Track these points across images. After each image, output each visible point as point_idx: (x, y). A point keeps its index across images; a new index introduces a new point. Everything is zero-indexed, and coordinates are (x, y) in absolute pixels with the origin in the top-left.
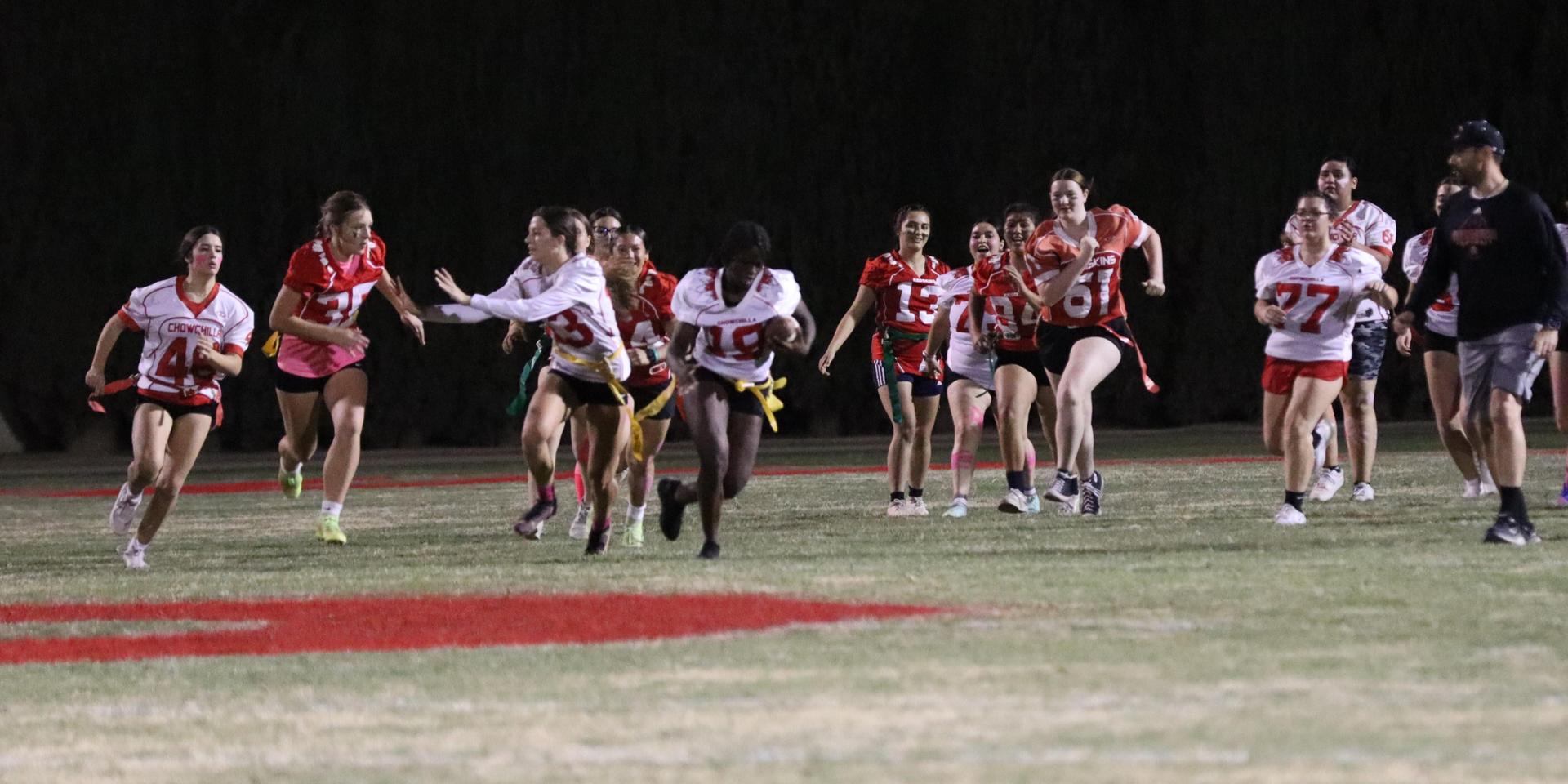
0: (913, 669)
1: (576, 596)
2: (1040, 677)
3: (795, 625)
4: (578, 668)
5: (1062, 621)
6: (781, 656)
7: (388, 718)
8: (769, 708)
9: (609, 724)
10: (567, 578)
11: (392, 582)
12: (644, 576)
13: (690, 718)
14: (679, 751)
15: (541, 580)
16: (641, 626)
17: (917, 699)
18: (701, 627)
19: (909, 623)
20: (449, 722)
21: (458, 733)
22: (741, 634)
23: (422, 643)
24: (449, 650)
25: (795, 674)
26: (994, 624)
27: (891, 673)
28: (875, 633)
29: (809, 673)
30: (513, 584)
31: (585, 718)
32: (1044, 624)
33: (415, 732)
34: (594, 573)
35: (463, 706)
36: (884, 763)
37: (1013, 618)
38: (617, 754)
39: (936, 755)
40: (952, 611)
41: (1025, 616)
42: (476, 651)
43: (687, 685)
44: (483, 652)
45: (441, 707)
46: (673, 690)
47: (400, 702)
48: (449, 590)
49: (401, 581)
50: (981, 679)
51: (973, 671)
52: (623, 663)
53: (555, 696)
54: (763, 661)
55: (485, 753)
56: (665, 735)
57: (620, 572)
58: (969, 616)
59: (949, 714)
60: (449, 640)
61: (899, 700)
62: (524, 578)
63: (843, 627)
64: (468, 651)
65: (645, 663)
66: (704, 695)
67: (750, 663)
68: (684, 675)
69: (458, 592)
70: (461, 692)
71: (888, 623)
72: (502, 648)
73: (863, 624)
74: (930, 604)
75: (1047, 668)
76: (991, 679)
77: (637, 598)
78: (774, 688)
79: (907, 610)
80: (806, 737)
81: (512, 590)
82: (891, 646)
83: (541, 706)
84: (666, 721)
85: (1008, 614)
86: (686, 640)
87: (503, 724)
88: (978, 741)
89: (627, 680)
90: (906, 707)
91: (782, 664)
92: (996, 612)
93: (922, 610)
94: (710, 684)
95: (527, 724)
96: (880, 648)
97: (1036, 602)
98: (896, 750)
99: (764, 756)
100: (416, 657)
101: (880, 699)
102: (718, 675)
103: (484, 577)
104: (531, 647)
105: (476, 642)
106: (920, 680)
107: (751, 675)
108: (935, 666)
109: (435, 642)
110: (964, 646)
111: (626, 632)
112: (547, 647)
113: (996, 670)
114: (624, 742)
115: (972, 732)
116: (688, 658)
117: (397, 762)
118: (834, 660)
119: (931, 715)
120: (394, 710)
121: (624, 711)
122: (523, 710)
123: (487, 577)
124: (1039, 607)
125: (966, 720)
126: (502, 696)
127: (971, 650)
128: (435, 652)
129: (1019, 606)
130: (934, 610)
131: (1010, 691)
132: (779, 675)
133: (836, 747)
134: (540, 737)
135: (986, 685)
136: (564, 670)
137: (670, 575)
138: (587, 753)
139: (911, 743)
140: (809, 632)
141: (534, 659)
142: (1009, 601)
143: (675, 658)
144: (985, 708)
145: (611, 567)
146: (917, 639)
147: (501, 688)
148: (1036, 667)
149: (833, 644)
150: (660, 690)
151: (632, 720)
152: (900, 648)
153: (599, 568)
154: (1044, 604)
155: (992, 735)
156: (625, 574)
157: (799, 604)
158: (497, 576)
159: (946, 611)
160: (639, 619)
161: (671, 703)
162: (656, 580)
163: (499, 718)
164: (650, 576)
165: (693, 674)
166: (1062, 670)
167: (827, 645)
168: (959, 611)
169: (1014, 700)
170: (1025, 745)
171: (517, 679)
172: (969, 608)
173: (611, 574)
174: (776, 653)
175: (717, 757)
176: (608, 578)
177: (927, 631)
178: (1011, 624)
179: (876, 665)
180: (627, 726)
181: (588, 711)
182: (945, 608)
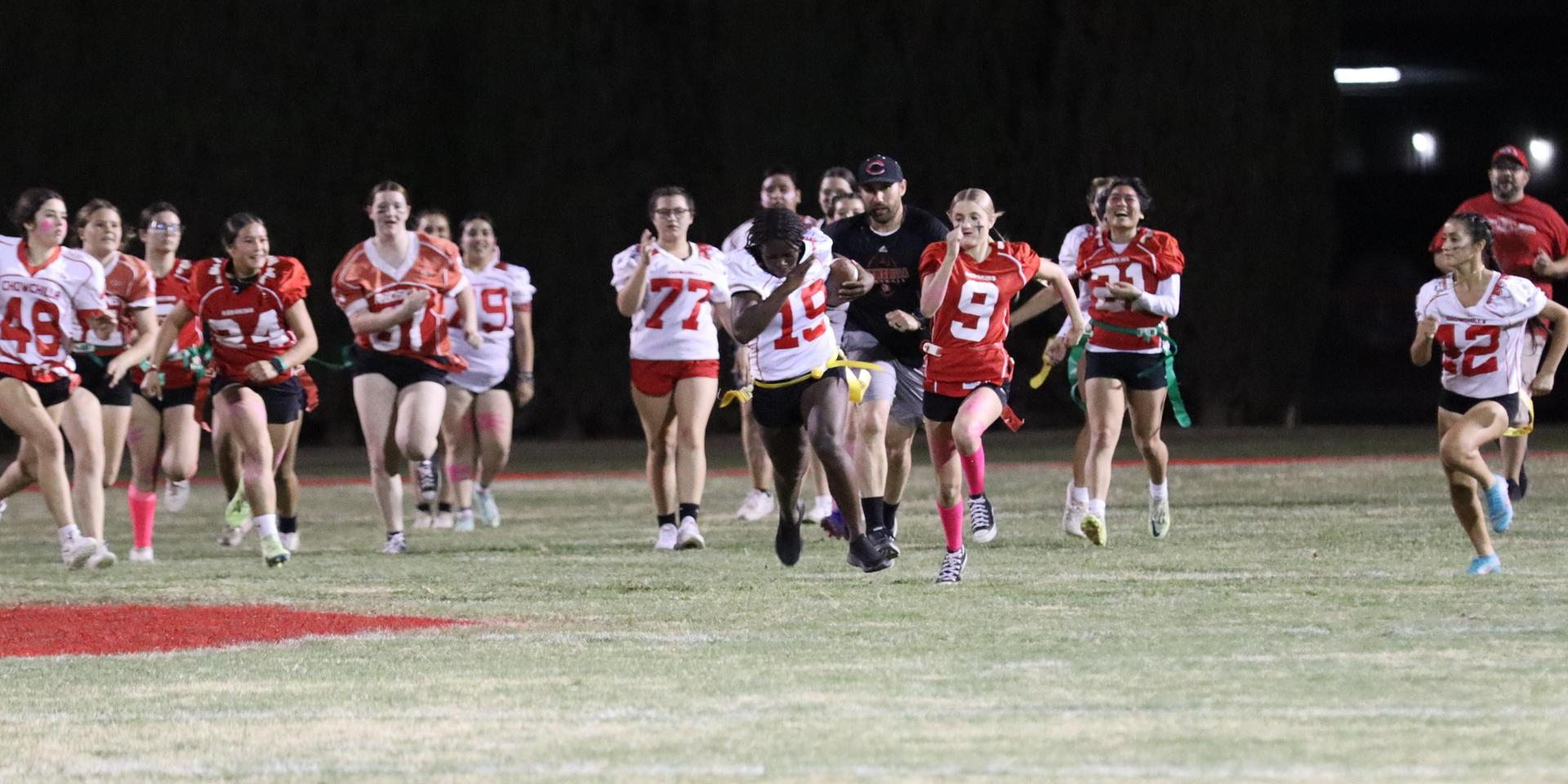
0: (428, 682)
1: (89, 606)
2: (558, 691)
3: (310, 637)
4: (92, 682)
5: (579, 633)
6: (296, 667)
8: (284, 720)
9: (123, 736)
10: (79, 589)
12: (158, 587)
13: (204, 731)
14: (194, 763)
15: (54, 591)
16: (155, 637)
17: (433, 712)
18: (214, 639)
19: (424, 635)
22: (255, 645)
25: (309, 686)
26: (511, 637)
27: (409, 686)
28: (392, 644)
29: (326, 684)
30: (24, 595)
31: (96, 727)
32: (558, 637)
36: (398, 774)
37: (529, 631)
38: (130, 765)
39: (452, 768)
40: (468, 623)
41: (541, 629)
43: (199, 696)
46: (184, 701)
51: (490, 683)
52: (137, 675)
53: (66, 708)
54: (278, 673)
56: (179, 747)
57: (131, 583)
58: (485, 628)
59: (466, 727)
61: (417, 712)
62: (36, 589)
63: (359, 639)
65: (159, 674)
66: (218, 707)
67: (265, 675)
68: (197, 687)
71: (404, 635)
72: (10, 659)
73: (378, 636)
74: (445, 617)
75: (564, 680)
76: (507, 692)
77: (151, 610)
78: (290, 700)
79: (424, 622)
80: (321, 749)
81: (23, 600)
82: (407, 658)
83: (53, 718)
84: (179, 736)
85: (525, 626)
86: (200, 652)
87: (16, 735)
88: (493, 753)
89: (140, 692)
90: (421, 720)
91: (298, 676)
92: (513, 625)
93: (438, 622)
94: (224, 694)
95: (38, 736)
96: (396, 660)
97: (552, 614)
98: (411, 763)
99: (279, 768)
101: (396, 712)
102: (232, 686)
104: (43, 658)
106: (434, 691)
107: (267, 687)
108: (450, 678)
110: (480, 657)
111: (138, 644)
112: (59, 658)
113: (513, 683)
114: (137, 755)
115: (488, 745)
116: (201, 669)
118: (350, 672)
119: (445, 726)
121: (139, 722)
122: (36, 722)
124: (555, 619)
125: (481, 733)
126: (14, 707)
127: (490, 663)
129: (536, 619)
130: (450, 622)
131: (527, 703)
132: (294, 687)
133: (352, 758)
134: (52, 749)
135: (502, 697)
136: (77, 681)
137: (183, 586)
138: (101, 765)
139: (427, 755)
140: (324, 643)
141: (46, 670)
142: (525, 613)
143: (188, 669)
144: (502, 720)
145: (124, 579)
146: (433, 652)
147: (13, 699)
148: (552, 679)
149: (348, 657)
150: (174, 701)
151: (146, 731)
152: (416, 660)
153: (112, 578)
154: (561, 616)
155: (507, 747)
156: (139, 584)
157: (314, 615)
158: (9, 587)
159: (462, 624)
160: (152, 630)
161: (185, 715)
162: (169, 590)
163: (11, 729)
164: (164, 587)
165: (207, 685)
166: (578, 683)
167: (342, 657)
168: (474, 623)
169: (531, 713)
170: (540, 758)
171: (30, 691)
172: (485, 619)
173: (124, 585)
174: (291, 664)
175: (232, 769)
176: (121, 588)
177: (442, 643)
178: (528, 636)
179: (392, 676)
180: (140, 737)
181: (100, 722)
182: (461, 620)
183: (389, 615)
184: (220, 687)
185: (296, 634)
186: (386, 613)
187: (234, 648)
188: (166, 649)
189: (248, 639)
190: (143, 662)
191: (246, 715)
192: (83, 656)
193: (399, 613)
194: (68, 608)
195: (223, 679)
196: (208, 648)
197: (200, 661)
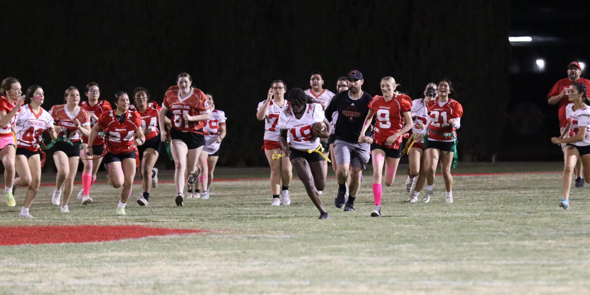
0: (192, 252)
1: (73, 226)
2: (237, 255)
3: (150, 237)
4: (74, 252)
5: (244, 235)
6: (145, 247)
7: (6, 269)
8: (141, 266)
9: (84, 271)
10: (69, 220)
11: (8, 221)
12: (97, 219)
13: (113, 269)
14: (110, 281)
15: (60, 221)
16: (96, 237)
17: (193, 263)
18: (117, 237)
19: (191, 236)
20: (28, 271)
21: (31, 274)
22: (131, 239)
23: (18, 243)
24: (28, 245)
25: (150, 254)
26: (221, 236)
27: (185, 254)
28: (179, 239)
29: (156, 253)
30: (50, 222)
31: (76, 269)
32: (237, 236)
33: (16, 274)
34: (79, 218)
35: (33, 265)
36: (181, 284)
37: (227, 234)
38: (87, 282)
39: (200, 282)
40: (206, 231)
41: (232, 233)
42: (37, 245)
43: (112, 257)
44: (40, 246)
45: (25, 265)
46: (106, 259)
47: (11, 264)
48: (28, 224)
49: (11, 221)
50: (216, 255)
51: (213, 253)
52: (90, 250)
53: (65, 261)
54: (139, 249)
55: (41, 282)
56: (104, 275)
57: (88, 218)
58: (212, 233)
59: (205, 268)
60: (28, 242)
61: (188, 263)
62: (54, 220)
63: (167, 237)
64: (34, 245)
65: (97, 250)
66: (118, 261)
67: (134, 250)
68: (111, 254)
69: (31, 225)
70: (32, 260)
71: (183, 236)
72: (46, 244)
73: (174, 236)
74: (198, 229)
75: (239, 251)
76: (219, 255)
77: (94, 227)
78: (143, 258)
79: (190, 231)
80: (154, 276)
81: (50, 224)
82: (184, 244)
83: (60, 265)
84: (104, 271)
85: (226, 232)
86: (112, 242)
87: (47, 271)
88: (214, 277)
89: (91, 256)
90: (189, 265)
91: (146, 250)
92: (221, 232)
93: (195, 231)
94: (120, 257)
95: (55, 272)
96: (180, 245)
97: (235, 228)
98: (186, 281)
99: (139, 282)
100: (16, 248)
101: (180, 263)
102: (123, 254)
103: (40, 220)
104: (57, 244)
105: (37, 242)
106: (194, 256)
107: (135, 254)
108: (199, 251)
109: (23, 242)
110: (210, 243)
111: (91, 239)
112: (62, 244)
113: (221, 252)
114: (90, 278)
115: (213, 274)
116: (112, 248)
117: (9, 284)
118: (164, 249)
119: (197, 268)
120: (8, 266)
121: (90, 266)
122: (54, 266)
123: (41, 220)
124: (236, 230)
125: (210, 270)
126: (47, 261)
127: (213, 245)
128: (23, 246)
129: (229, 230)
130: (199, 231)
131: (226, 260)
132: (144, 254)
133: (165, 279)
134: (60, 276)
135: (218, 257)
136: (68, 252)
137: (106, 219)
138: (77, 282)
139: (191, 278)
140: (155, 239)
141: (58, 248)
142: (225, 228)
143: (108, 248)
144: (217, 266)
145: (85, 216)
146: (193, 241)
147: (46, 258)
148: (235, 251)
149: (164, 243)
150: (103, 259)
151: (93, 270)
152: (187, 245)
153: (81, 216)
154: (238, 229)
155: (220, 275)
156: (90, 218)
157: (152, 229)
158: (44, 219)
159: (204, 232)
160: (95, 234)
161: (106, 264)
162: (101, 220)
163: (45, 269)
164: (99, 219)
165: (114, 253)
166: (244, 252)
167: (162, 243)
168: (208, 231)
169: (227, 263)
170: (231, 279)
171: (52, 255)
172: (211, 230)
173: (85, 218)
174: (144, 246)
175: (123, 283)
176: (84, 220)
177: (197, 239)
178: (227, 236)
179: (179, 250)
180: (91, 272)
181: (77, 267)
182: (203, 230)
183: (178, 229)
184: (119, 254)
185: (145, 235)
186: (177, 228)
187: (123, 241)
188: (100, 241)
189: (128, 237)
190: (92, 246)
191: (127, 264)
192: (71, 243)
193: (181, 228)
194: (65, 227)
195: (120, 251)
196: (115, 241)
197: (112, 245)
